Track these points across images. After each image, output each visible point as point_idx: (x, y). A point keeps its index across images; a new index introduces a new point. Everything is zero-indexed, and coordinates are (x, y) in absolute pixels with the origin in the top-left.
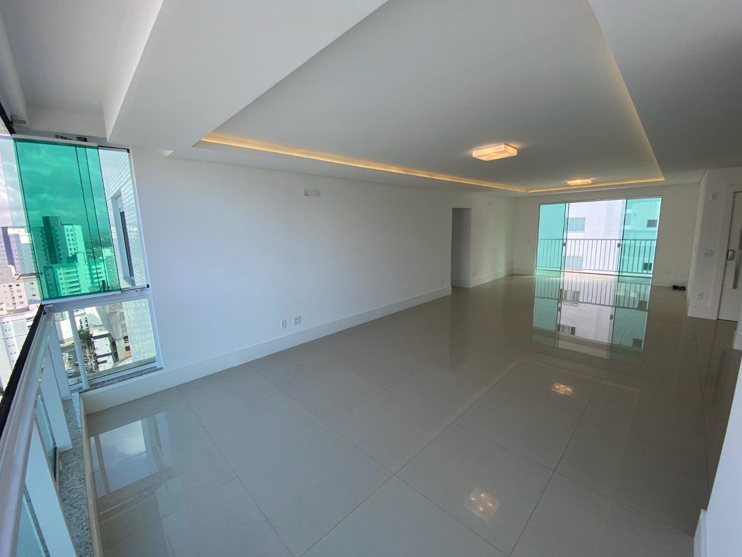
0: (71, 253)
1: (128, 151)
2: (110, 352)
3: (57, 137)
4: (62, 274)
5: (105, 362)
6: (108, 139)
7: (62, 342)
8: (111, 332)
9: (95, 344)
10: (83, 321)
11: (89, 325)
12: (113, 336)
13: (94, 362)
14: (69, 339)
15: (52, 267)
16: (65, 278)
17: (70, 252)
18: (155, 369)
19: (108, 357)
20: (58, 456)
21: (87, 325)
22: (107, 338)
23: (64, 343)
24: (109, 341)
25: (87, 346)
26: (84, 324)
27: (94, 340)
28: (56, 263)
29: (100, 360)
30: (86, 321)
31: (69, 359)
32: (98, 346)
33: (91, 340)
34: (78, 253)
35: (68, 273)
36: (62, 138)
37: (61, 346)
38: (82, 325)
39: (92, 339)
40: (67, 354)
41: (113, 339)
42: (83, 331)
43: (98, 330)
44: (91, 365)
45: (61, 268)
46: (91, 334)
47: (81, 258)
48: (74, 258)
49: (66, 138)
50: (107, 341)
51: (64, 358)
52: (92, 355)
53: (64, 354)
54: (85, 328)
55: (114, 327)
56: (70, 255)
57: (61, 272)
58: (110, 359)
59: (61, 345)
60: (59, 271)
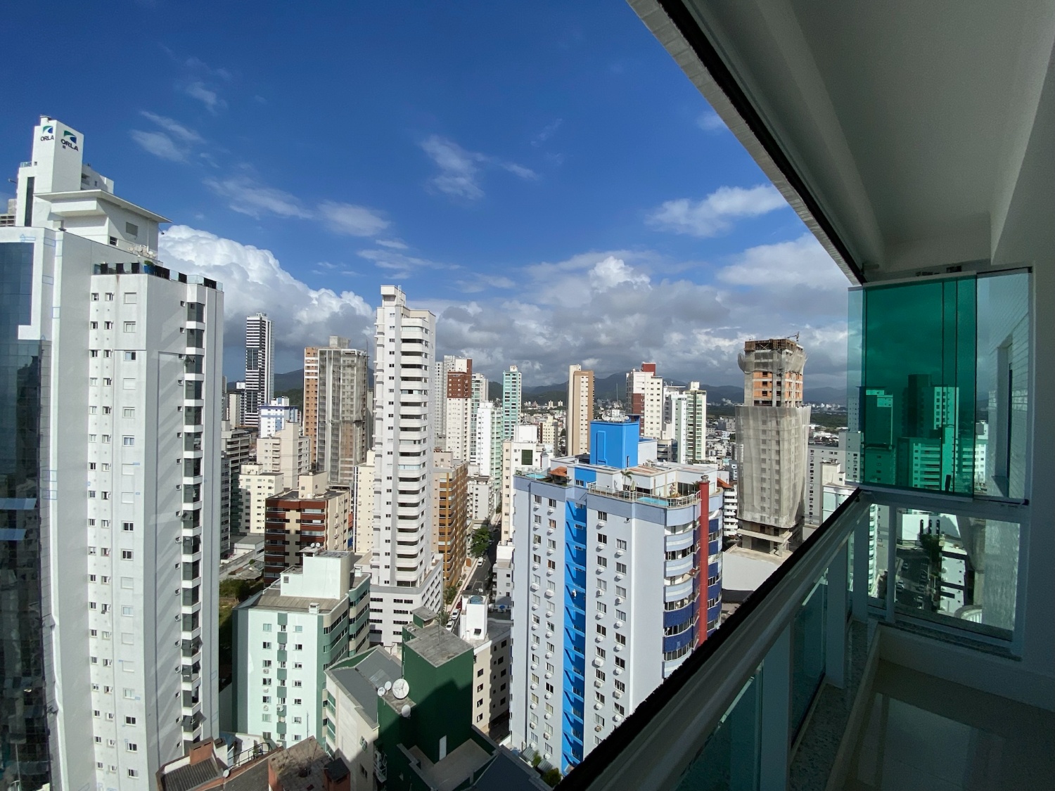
0: (937, 426)
1: (1030, 270)
2: (963, 584)
3: (918, 274)
4: (919, 451)
5: (952, 596)
6: (992, 261)
7: (900, 541)
8: (970, 555)
9: (943, 563)
10: (934, 525)
11: (940, 532)
12: (972, 561)
13: (935, 589)
14: (909, 542)
15: (908, 441)
16: (922, 458)
17: (936, 423)
18: (1005, 654)
19: (958, 590)
20: (823, 686)
21: (938, 532)
22: (963, 561)
23: (901, 544)
24: (964, 567)
25: (931, 561)
26: (934, 529)
27: (943, 557)
28: (915, 435)
29: (946, 589)
30: (938, 525)
31: (903, 569)
32: (946, 568)
33: (938, 555)
34: (947, 425)
35: (927, 452)
36: (925, 274)
37: (897, 547)
38: (931, 528)
39: (940, 554)
40: (902, 561)
41: (971, 567)
42: (930, 537)
43: (952, 545)
44: (930, 590)
45: (920, 444)
46: (941, 547)
47: (949, 433)
48: (940, 434)
49: (930, 274)
50: (961, 566)
51: (897, 563)
52: (935, 577)
53: (898, 559)
54: (934, 533)
55: (978, 549)
56: (935, 428)
57: (918, 449)
58: (960, 596)
59: (898, 545)
60: (915, 448)
